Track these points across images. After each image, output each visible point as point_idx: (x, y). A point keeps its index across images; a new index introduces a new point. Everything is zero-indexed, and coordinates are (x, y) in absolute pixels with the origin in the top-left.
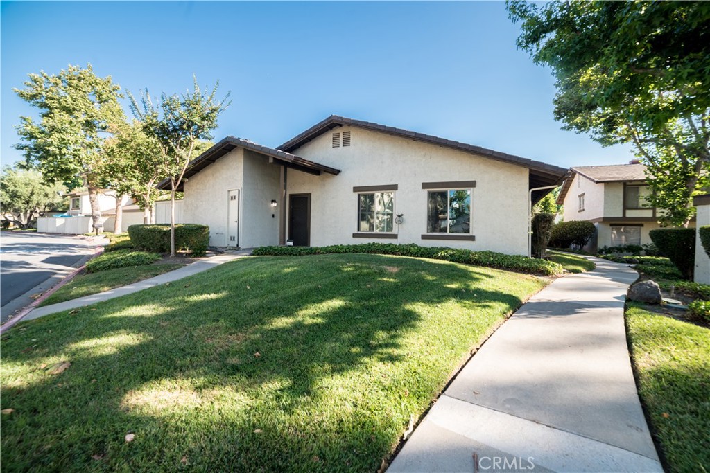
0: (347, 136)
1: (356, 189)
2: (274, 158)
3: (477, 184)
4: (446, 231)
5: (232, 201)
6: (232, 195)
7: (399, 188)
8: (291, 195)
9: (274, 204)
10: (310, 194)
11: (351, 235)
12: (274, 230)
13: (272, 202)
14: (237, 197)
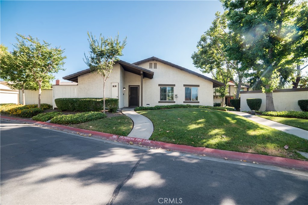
0: (155, 65)
1: (159, 85)
3: (200, 86)
5: (114, 88)
6: (113, 85)
7: (176, 86)
8: (129, 86)
9: (125, 89)
10: (139, 86)
11: (158, 102)
12: (124, 100)
13: (124, 88)
14: (117, 86)
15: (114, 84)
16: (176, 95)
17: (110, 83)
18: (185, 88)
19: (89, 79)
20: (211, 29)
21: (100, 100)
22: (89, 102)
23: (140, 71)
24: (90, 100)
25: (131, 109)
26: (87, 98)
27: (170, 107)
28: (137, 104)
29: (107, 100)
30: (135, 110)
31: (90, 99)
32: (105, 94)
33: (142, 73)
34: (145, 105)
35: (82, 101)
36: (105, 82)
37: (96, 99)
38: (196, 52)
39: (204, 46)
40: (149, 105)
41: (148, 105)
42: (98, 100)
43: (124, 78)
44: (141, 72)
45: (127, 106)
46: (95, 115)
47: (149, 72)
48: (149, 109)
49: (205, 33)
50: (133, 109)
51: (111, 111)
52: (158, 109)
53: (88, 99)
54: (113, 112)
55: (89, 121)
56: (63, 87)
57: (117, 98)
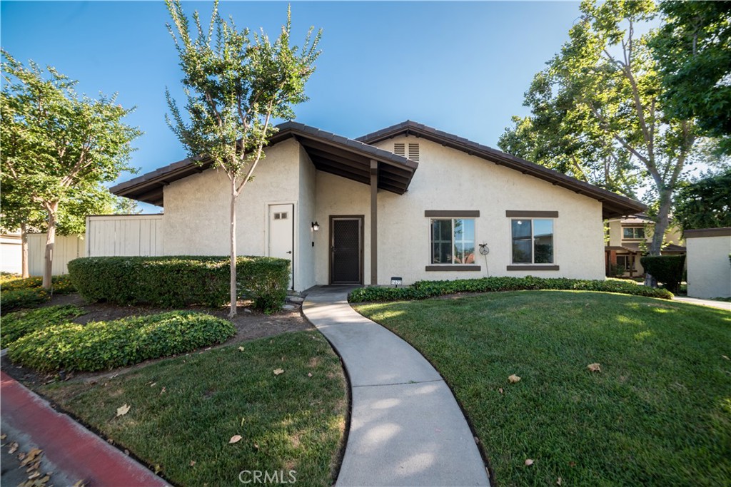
0: (414, 149)
1: (428, 214)
2: (381, 164)
3: (559, 215)
4: (531, 262)
5: (278, 221)
6: (277, 212)
7: (481, 215)
8: (331, 217)
9: (316, 228)
10: (362, 217)
11: (424, 268)
12: (313, 263)
13: (313, 225)
14: (290, 215)
15: (280, 210)
16: (483, 246)
17: (267, 206)
18: (512, 220)
19: (199, 195)
20: (565, 52)
21: (220, 265)
22: (178, 271)
23: (370, 159)
24: (181, 265)
25: (338, 296)
26: (170, 258)
27: (474, 288)
28: (357, 277)
29: (244, 263)
30: (353, 301)
31: (180, 261)
32: (234, 240)
33: (374, 165)
34: (384, 281)
35: (152, 267)
36: (235, 193)
37: (205, 259)
38: (512, 130)
39: (542, 105)
40: (400, 279)
41: (398, 282)
42: (209, 266)
43: (313, 191)
44: (372, 162)
45: (325, 282)
46: (183, 332)
47: (401, 164)
48: (404, 298)
49: (547, 63)
50: (345, 295)
51: (264, 305)
52: (432, 295)
53: (174, 262)
54: (267, 312)
55: (150, 358)
56: (118, 223)
57: (289, 257)
